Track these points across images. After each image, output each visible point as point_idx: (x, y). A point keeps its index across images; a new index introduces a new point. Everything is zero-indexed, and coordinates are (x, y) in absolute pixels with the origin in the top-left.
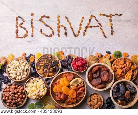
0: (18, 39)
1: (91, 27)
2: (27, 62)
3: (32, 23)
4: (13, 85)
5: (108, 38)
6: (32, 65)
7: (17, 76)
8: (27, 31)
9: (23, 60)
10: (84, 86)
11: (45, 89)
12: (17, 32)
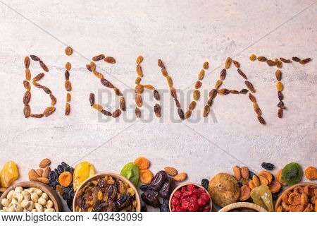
0: (30, 118)
1: (226, 92)
2: (50, 194)
3: (67, 75)
5: (270, 124)
8: (54, 99)
9: (39, 188)
12: (27, 99)
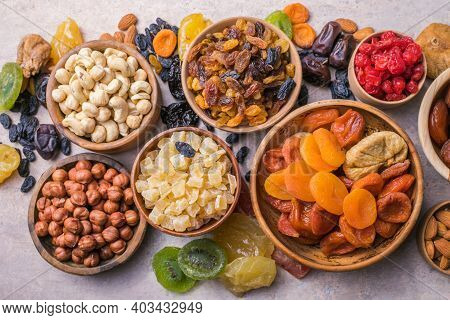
4: (81, 165)
6: (166, 69)
7: (97, 123)
10: (410, 170)
11: (228, 185)
